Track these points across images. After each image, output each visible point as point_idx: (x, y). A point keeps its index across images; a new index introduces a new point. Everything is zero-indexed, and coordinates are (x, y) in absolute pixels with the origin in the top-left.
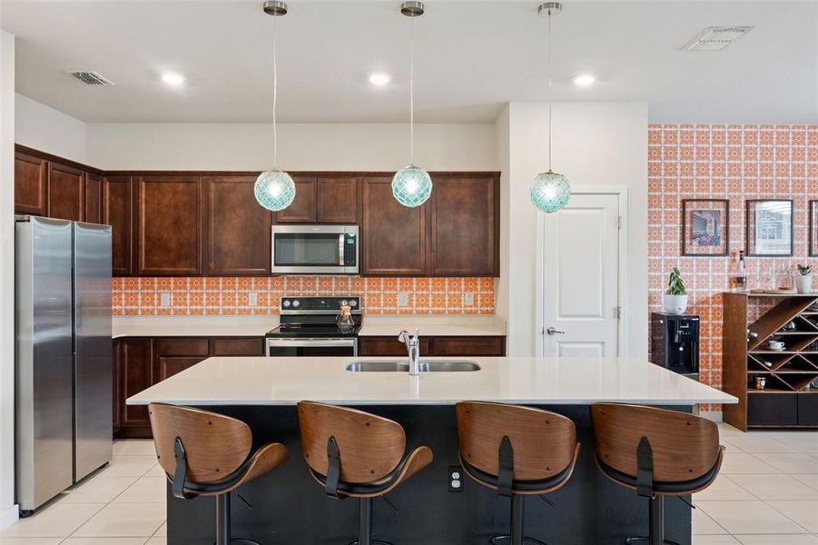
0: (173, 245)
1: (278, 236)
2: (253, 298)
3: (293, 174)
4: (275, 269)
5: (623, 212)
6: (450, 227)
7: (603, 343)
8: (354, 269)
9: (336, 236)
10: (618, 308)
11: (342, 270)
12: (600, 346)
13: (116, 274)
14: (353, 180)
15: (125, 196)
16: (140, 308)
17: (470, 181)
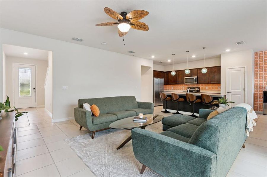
0: (172, 80)
1: (185, 78)
2: (184, 87)
3: (189, 69)
4: (185, 83)
5: (246, 71)
6: (213, 76)
7: (241, 95)
8: (196, 83)
9: (194, 78)
10: (245, 88)
11: (194, 83)
12: (240, 95)
13: (164, 84)
14: (197, 69)
15: (167, 75)
16: (175, 89)
17: (217, 68)
